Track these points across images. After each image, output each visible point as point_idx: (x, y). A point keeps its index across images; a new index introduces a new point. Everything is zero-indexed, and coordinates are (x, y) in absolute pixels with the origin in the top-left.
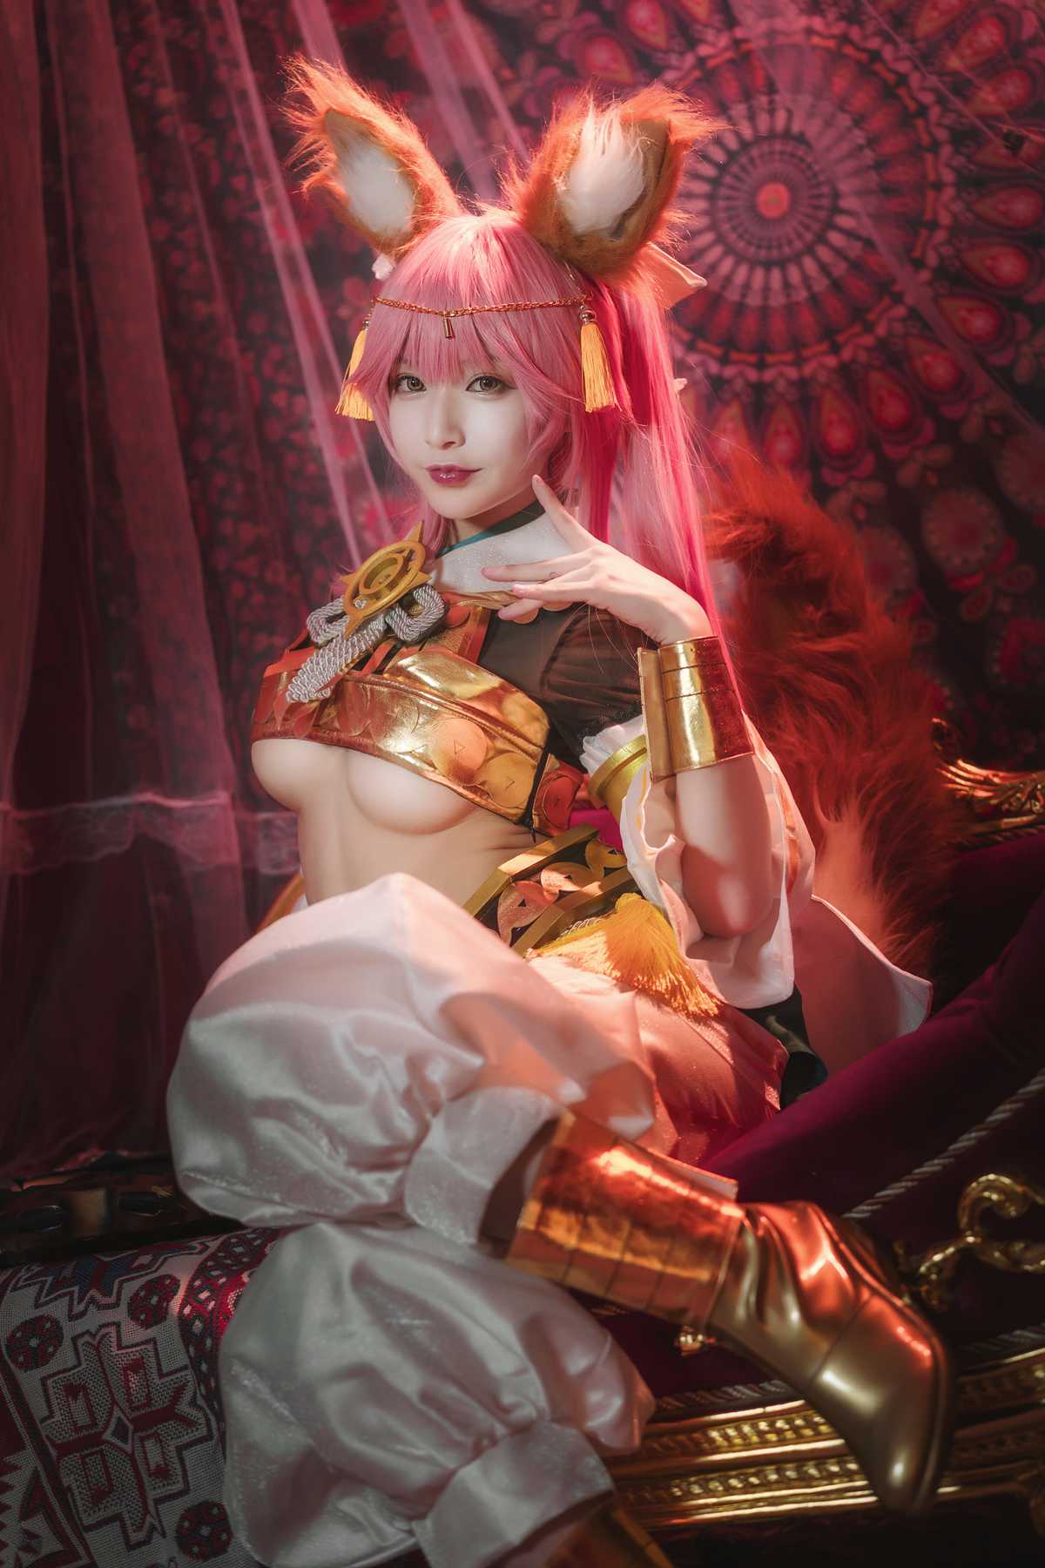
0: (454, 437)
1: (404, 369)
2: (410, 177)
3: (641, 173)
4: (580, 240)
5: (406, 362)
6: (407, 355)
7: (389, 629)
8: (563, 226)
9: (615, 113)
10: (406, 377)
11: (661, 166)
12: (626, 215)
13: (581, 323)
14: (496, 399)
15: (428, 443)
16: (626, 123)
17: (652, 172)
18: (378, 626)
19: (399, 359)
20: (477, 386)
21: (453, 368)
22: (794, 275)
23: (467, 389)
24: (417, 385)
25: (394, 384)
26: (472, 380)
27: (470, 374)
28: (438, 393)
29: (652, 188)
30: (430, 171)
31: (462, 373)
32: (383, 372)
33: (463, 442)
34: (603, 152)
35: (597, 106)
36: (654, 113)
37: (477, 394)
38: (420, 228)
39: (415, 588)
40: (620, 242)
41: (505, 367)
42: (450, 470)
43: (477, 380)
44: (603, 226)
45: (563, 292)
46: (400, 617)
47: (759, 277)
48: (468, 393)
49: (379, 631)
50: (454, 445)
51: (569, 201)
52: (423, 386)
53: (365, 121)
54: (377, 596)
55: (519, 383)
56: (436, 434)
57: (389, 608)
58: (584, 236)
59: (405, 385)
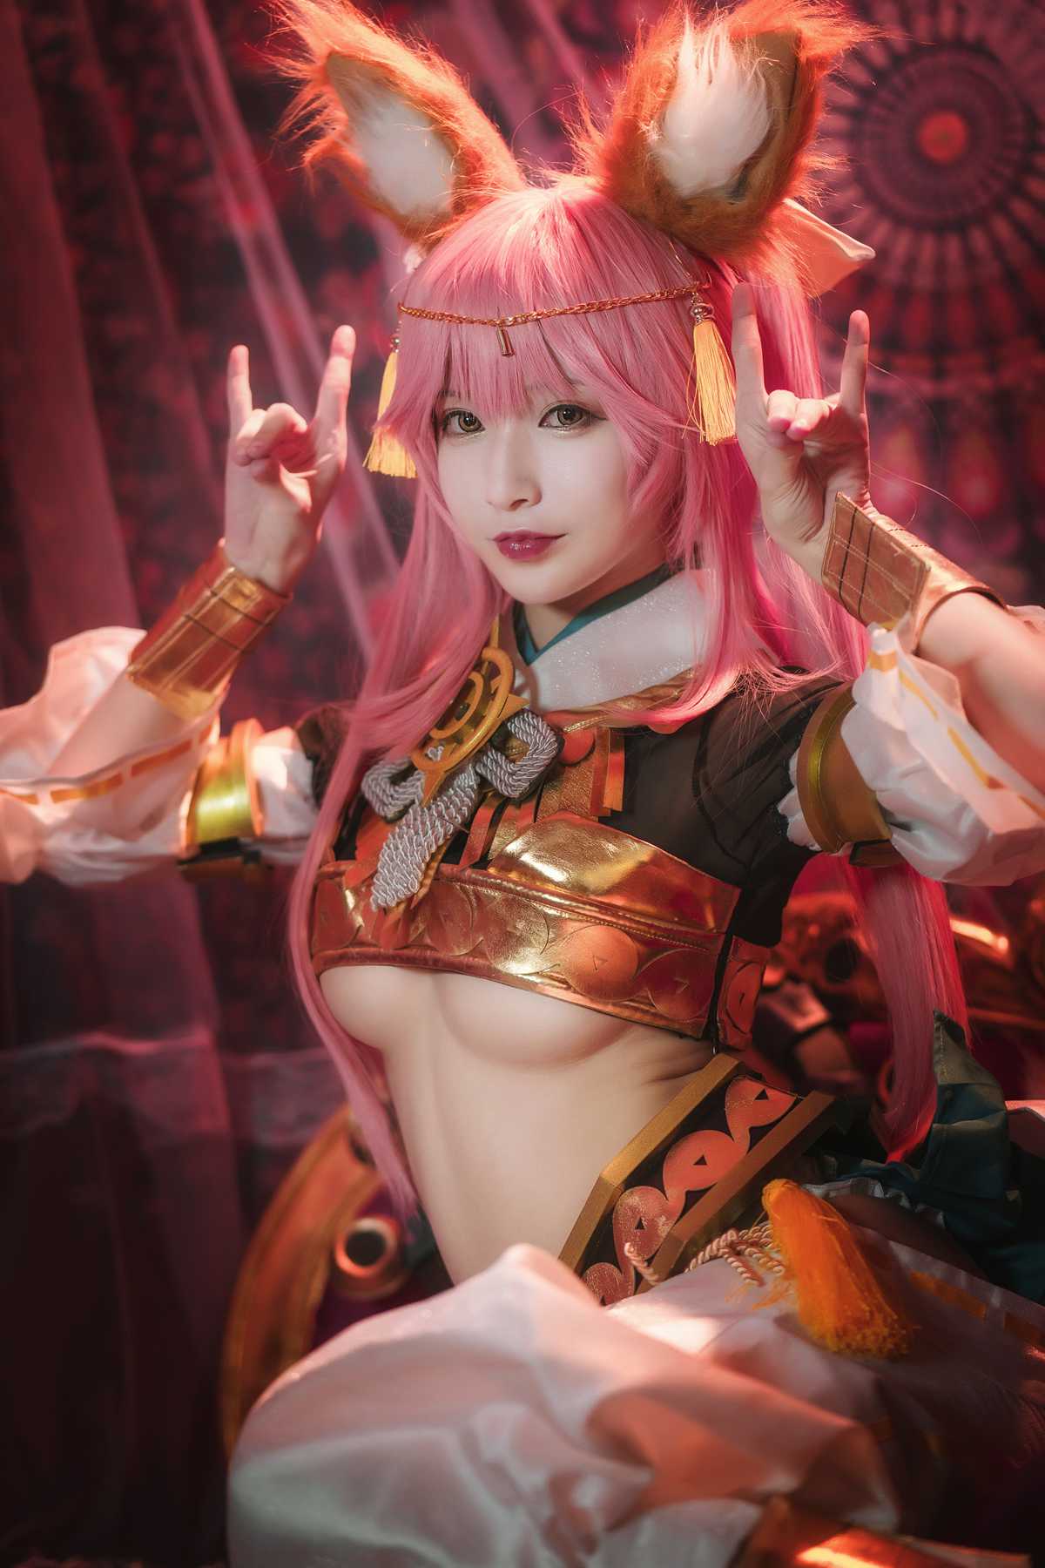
0: (526, 494)
1: (450, 404)
2: (447, 138)
3: (764, 106)
4: (686, 206)
5: (453, 395)
6: (453, 385)
7: (483, 783)
8: (660, 188)
9: (720, 28)
10: (453, 414)
11: (792, 93)
12: (749, 166)
13: (693, 322)
14: (580, 435)
15: (490, 503)
16: (737, 40)
17: (779, 103)
18: (468, 780)
19: (444, 392)
20: (554, 420)
21: (519, 399)
22: (979, 240)
23: (541, 425)
24: (472, 424)
25: (439, 424)
26: (544, 414)
27: (544, 401)
28: (502, 431)
29: (781, 126)
30: (475, 127)
31: (529, 402)
32: (423, 409)
33: (538, 498)
34: (710, 82)
35: (696, 21)
36: (778, 23)
37: (555, 431)
38: (463, 206)
39: (509, 719)
40: (742, 204)
41: (589, 392)
42: (522, 537)
43: (552, 411)
44: (716, 185)
45: (665, 280)
46: (497, 762)
47: (928, 247)
48: (540, 429)
49: (471, 787)
50: (527, 504)
51: (666, 152)
52: (480, 425)
53: (379, 65)
54: (458, 739)
55: (610, 415)
56: (501, 491)
57: (478, 755)
58: (691, 199)
59: (455, 424)
